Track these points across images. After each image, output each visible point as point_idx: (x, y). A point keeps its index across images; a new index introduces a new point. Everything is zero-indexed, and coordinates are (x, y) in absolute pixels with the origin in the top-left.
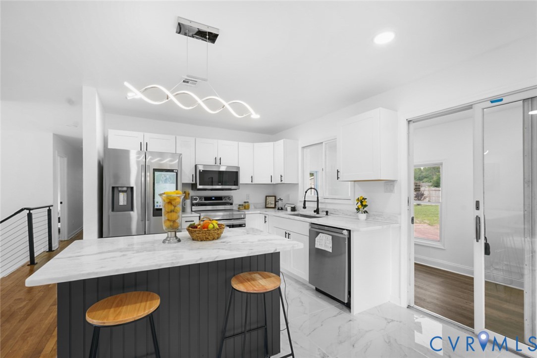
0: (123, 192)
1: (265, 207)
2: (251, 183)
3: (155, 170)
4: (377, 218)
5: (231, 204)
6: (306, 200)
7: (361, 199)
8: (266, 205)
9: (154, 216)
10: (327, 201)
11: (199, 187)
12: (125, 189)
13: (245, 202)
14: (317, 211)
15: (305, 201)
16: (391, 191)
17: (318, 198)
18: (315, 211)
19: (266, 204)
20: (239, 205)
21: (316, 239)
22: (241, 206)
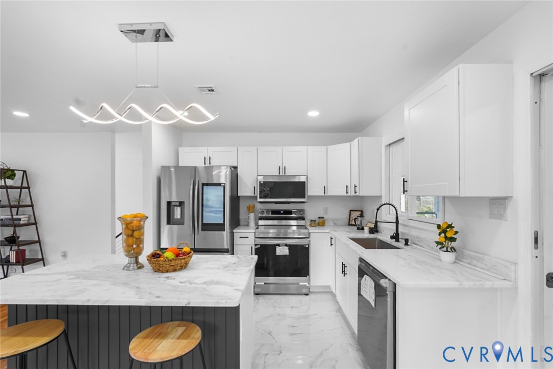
0: (176, 206)
1: (348, 224)
2: (323, 194)
3: (203, 185)
4: (474, 262)
5: (303, 219)
6: (378, 220)
7: (445, 226)
8: (349, 222)
9: (202, 230)
10: (411, 223)
11: (259, 200)
12: (178, 204)
13: (319, 218)
14: (396, 237)
15: (376, 222)
16: (501, 217)
17: (397, 218)
18: (392, 237)
19: (349, 220)
20: (311, 221)
21: (362, 281)
22: (313, 222)
